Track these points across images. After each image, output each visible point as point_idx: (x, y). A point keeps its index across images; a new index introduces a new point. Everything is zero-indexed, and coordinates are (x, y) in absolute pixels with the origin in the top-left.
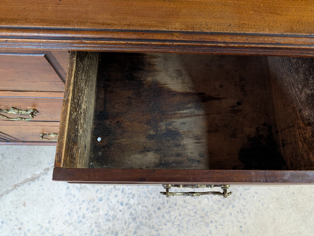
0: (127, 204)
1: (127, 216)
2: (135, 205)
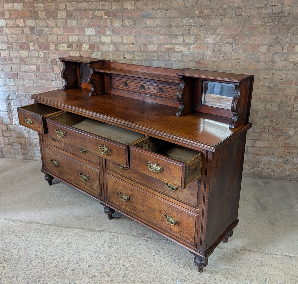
0: (126, 268)
1: (121, 273)
2: (130, 272)
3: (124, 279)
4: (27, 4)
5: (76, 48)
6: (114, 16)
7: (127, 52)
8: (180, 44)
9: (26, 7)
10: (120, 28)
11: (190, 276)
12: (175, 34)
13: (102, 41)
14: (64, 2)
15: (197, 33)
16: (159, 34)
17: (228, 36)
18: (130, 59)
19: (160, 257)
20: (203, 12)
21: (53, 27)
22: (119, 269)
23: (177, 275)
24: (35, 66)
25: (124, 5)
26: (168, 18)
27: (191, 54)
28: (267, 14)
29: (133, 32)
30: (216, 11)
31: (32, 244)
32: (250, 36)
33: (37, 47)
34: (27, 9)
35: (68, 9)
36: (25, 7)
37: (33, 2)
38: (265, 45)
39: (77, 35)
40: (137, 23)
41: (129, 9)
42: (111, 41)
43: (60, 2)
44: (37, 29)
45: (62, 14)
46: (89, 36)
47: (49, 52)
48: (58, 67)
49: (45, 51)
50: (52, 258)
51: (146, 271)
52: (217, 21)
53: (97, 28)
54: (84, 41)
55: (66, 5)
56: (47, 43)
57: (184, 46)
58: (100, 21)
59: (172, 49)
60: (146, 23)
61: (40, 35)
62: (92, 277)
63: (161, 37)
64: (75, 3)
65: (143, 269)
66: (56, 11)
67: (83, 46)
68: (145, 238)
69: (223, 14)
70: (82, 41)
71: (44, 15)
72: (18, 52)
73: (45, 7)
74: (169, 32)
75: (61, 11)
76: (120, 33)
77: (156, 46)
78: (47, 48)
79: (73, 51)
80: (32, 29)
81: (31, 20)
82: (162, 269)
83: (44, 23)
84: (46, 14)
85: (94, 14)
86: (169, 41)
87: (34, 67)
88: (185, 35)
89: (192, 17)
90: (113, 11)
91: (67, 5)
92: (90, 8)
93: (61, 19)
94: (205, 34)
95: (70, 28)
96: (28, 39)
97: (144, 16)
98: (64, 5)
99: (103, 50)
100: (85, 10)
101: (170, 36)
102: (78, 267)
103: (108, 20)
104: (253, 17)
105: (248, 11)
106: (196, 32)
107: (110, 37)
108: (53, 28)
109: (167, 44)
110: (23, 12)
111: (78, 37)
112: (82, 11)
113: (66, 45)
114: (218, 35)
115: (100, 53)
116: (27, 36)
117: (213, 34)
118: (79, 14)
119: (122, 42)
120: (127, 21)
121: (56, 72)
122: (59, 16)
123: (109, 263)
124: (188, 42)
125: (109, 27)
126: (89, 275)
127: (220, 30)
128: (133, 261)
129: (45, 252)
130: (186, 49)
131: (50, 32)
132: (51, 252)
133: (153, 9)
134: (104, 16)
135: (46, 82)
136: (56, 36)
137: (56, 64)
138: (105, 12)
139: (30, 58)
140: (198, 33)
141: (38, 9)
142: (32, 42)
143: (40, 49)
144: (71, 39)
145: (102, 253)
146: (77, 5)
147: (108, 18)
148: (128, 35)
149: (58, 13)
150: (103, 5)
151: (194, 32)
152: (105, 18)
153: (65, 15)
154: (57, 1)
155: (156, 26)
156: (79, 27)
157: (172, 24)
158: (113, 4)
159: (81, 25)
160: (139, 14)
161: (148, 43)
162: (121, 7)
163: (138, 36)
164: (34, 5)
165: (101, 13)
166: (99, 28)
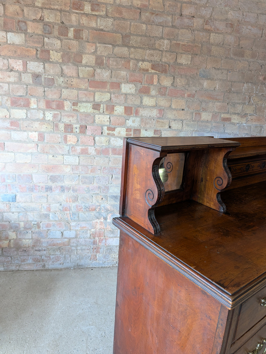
4: (31, 36)
5: (105, 110)
6: (164, 71)
7: (175, 120)
8: (238, 114)
9: (29, 42)
10: (169, 87)
12: (234, 101)
13: (144, 104)
14: (93, 43)
15: (258, 103)
16: (217, 100)
18: (177, 129)
21: (73, 77)
24: (37, 133)
25: (177, 58)
26: (228, 81)
27: (248, 126)
29: (186, 95)
33: (42, 104)
34: (32, 44)
35: (98, 53)
36: (27, 41)
37: (43, 36)
39: (108, 92)
40: (191, 84)
41: (183, 64)
42: (155, 104)
43: (88, 42)
44: (45, 78)
45: (88, 59)
46: (126, 94)
47: (63, 114)
48: (74, 137)
49: (56, 112)
53: (139, 85)
54: (118, 102)
55: (96, 48)
56: (59, 100)
57: (242, 117)
58: (145, 75)
59: (229, 119)
60: (203, 85)
61: (50, 87)
63: (218, 104)
64: (111, 46)
66: (80, 53)
67: (115, 108)
70: (116, 101)
71: (60, 57)
72: (8, 110)
73: (63, 46)
74: (228, 98)
75: (87, 55)
76: (168, 95)
77: (211, 114)
78: (60, 106)
79: (100, 114)
80: (36, 76)
81: (36, 63)
83: (58, 70)
84: (62, 57)
85: (136, 65)
86: (226, 110)
87: (34, 136)
88: (245, 104)
89: (255, 84)
90: (163, 64)
91: (99, 48)
92: (132, 56)
93: (86, 66)
94: (265, 105)
95: (99, 81)
96: (29, 92)
97: (201, 76)
98: (94, 47)
99: (144, 115)
100: (124, 58)
101: (228, 104)
103: (154, 75)
106: (257, 101)
107: (155, 98)
108: (72, 79)
109: (224, 113)
110: (23, 49)
111: (110, 95)
112: (119, 59)
113: (90, 105)
115: (138, 119)
116: (27, 87)
118: (115, 63)
119: (170, 106)
120: (179, 80)
121: (70, 143)
122: (84, 62)
124: (247, 113)
125: (154, 85)
130: (244, 121)
131: (67, 84)
133: (213, 67)
134: (150, 69)
135: (53, 156)
136: (75, 92)
137: (72, 132)
138: (152, 64)
139: (28, 120)
141: (50, 48)
142: (35, 96)
143: (48, 108)
144: (98, 97)
146: (113, 49)
147: (156, 73)
148: (179, 98)
149: (83, 57)
150: (151, 55)
151: (255, 101)
152: (151, 73)
153: (94, 62)
154: (82, 39)
155: (214, 89)
156: (113, 81)
157: (233, 89)
158: (164, 54)
159: (117, 78)
160: (196, 72)
161: (201, 110)
162: (174, 60)
163: (191, 101)
164: (44, 41)
165: (146, 65)
166: (141, 86)
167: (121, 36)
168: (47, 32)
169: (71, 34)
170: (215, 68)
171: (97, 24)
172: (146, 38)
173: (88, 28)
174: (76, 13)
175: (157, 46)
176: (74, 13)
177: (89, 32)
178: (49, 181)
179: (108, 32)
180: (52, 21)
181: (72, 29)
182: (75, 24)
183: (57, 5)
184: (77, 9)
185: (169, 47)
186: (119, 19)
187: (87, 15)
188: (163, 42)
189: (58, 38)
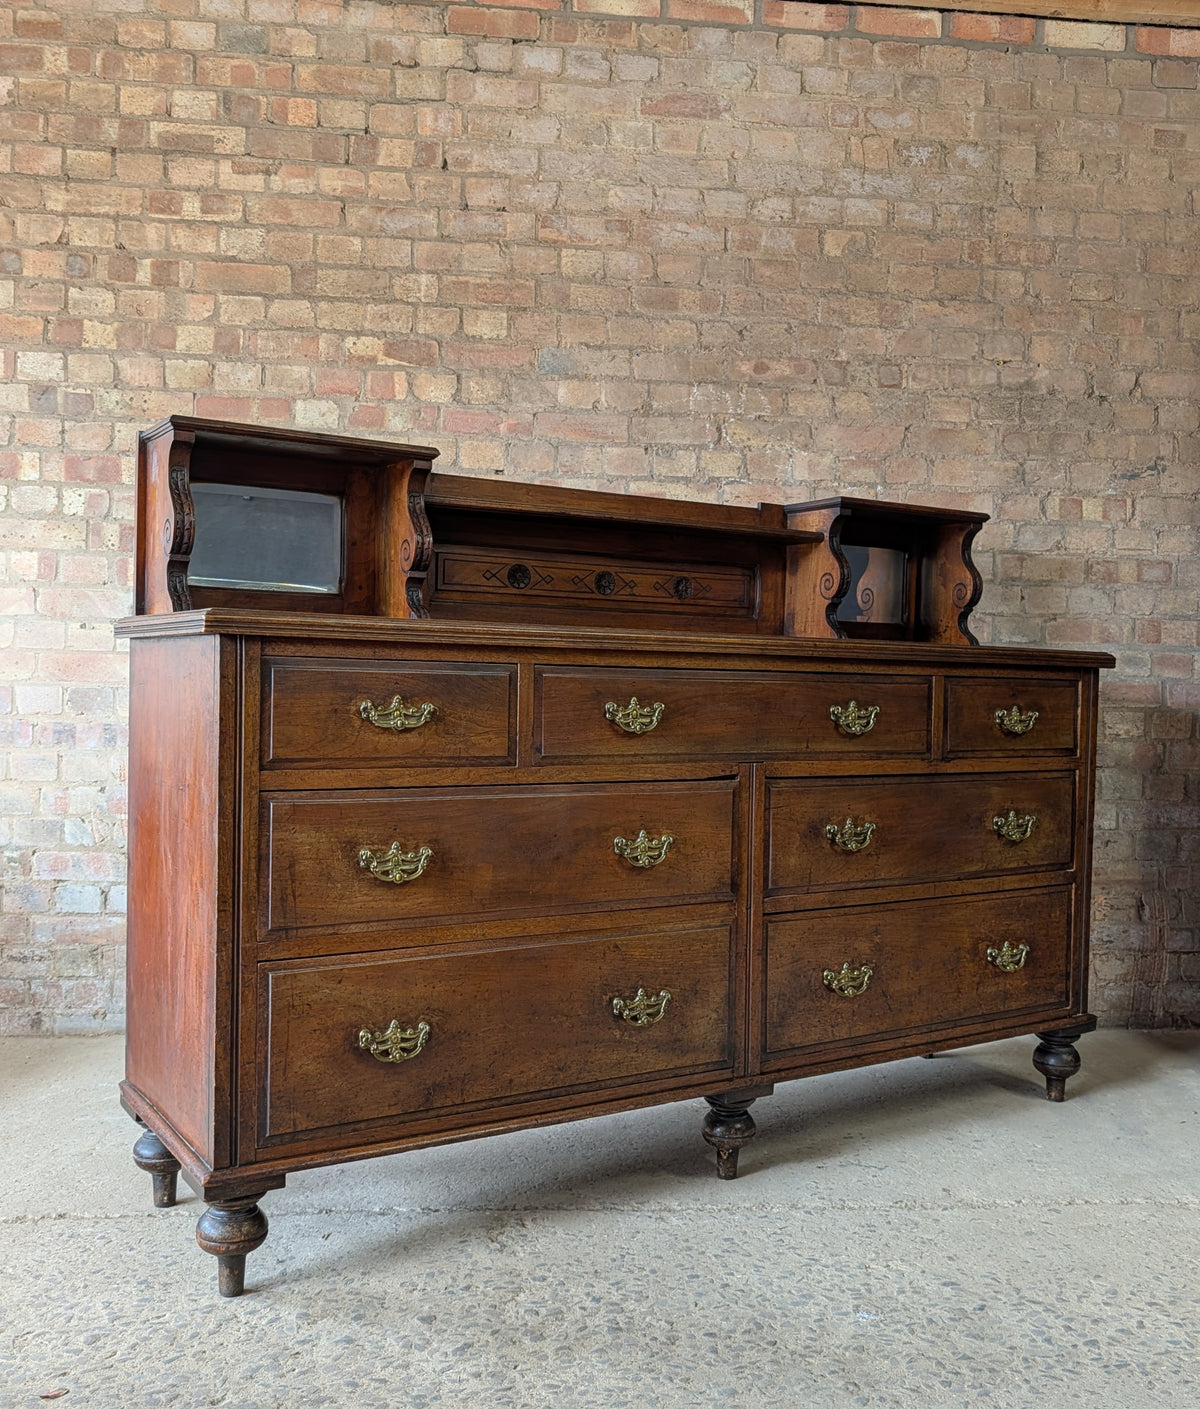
3: (618, 1337)
4: (32, 286)
6: (424, 360)
8: (687, 480)
9: (25, 300)
10: (447, 406)
11: (908, 1294)
12: (665, 441)
14: (210, 293)
15: (749, 443)
16: (606, 438)
17: (858, 457)
19: (747, 1259)
20: (768, 368)
21: (149, 389)
22: (579, 1312)
23: (855, 1299)
24: (35, 554)
25: (465, 322)
26: (637, 381)
28: (985, 387)
29: (502, 426)
30: (811, 366)
31: (73, 1285)
32: (932, 462)
33: (57, 471)
34: (32, 307)
35: (224, 319)
36: (20, 299)
37: (64, 283)
38: (986, 495)
40: (518, 395)
41: (485, 337)
43: (193, 292)
44: (66, 394)
45: (192, 337)
47: (116, 496)
49: (96, 491)
50: (212, 1315)
51: (709, 1304)
52: (820, 403)
53: (350, 403)
55: (217, 306)
56: (107, 454)
57: (701, 489)
58: (365, 375)
60: (555, 396)
61: (80, 417)
62: (458, 1349)
63: (613, 451)
64: (259, 299)
65: (691, 1297)
66: (171, 323)
68: (650, 1214)
69: (837, 381)
71: (112, 336)
73: (121, 307)
74: (644, 433)
75: (190, 328)
76: (445, 428)
77: (594, 484)
78: (109, 474)
80: (41, 391)
81: (44, 355)
82: (776, 1289)
83: (104, 370)
84: (119, 334)
85: (338, 347)
86: (644, 469)
87: (28, 561)
88: (703, 447)
89: (727, 385)
90: (422, 340)
91: (224, 306)
92: (324, 323)
93: (186, 356)
94: (777, 448)
95: (226, 395)
96: (18, 436)
97: (547, 369)
98: (210, 305)
100: (301, 329)
101: (646, 449)
102: (369, 1328)
103: (397, 373)
104: (941, 396)
105: (919, 375)
106: (745, 438)
108: (146, 393)
109: (637, 479)
110: (7, 318)
112: (286, 333)
114: (822, 452)
116: (13, 422)
117: (805, 447)
118: (272, 345)
119: (456, 463)
120: (477, 383)
122: (180, 345)
123: (518, 1298)
124: (717, 475)
125: (398, 402)
126: (435, 1345)
127: (829, 435)
128: (632, 1282)
129: (162, 1301)
131: (131, 407)
132: (193, 1297)
133: (581, 344)
134: (380, 356)
135: (83, 627)
138: (386, 342)
139: (12, 516)
140: (752, 442)
141: (85, 313)
142: (36, 446)
143: (72, 479)
145: (467, 1272)
146: (267, 306)
147: (400, 368)
148: (480, 438)
149: (179, 332)
150: (381, 316)
151: (736, 437)
152: (386, 367)
153: (210, 344)
154: (177, 284)
155: (595, 407)
156: (268, 396)
157: (655, 405)
158: (421, 314)
159: (279, 386)
160: (527, 359)
161: (560, 473)
162: (455, 328)
163: (522, 443)
164: (66, 296)
165: (367, 346)
166: (357, 404)
167: (289, 272)
168: (76, 273)
169: (144, 273)
170: (586, 345)
171: (218, 245)
172: (362, 273)
173: (191, 257)
174: (160, 221)
175: (398, 292)
176: (154, 220)
177: (195, 266)
178: (66, 707)
179: (253, 262)
180: (89, 245)
181: (148, 262)
182: (155, 247)
183: (107, 204)
184: (162, 211)
185: (434, 292)
186: (280, 227)
187: (189, 224)
188: (415, 280)
189: (107, 287)
